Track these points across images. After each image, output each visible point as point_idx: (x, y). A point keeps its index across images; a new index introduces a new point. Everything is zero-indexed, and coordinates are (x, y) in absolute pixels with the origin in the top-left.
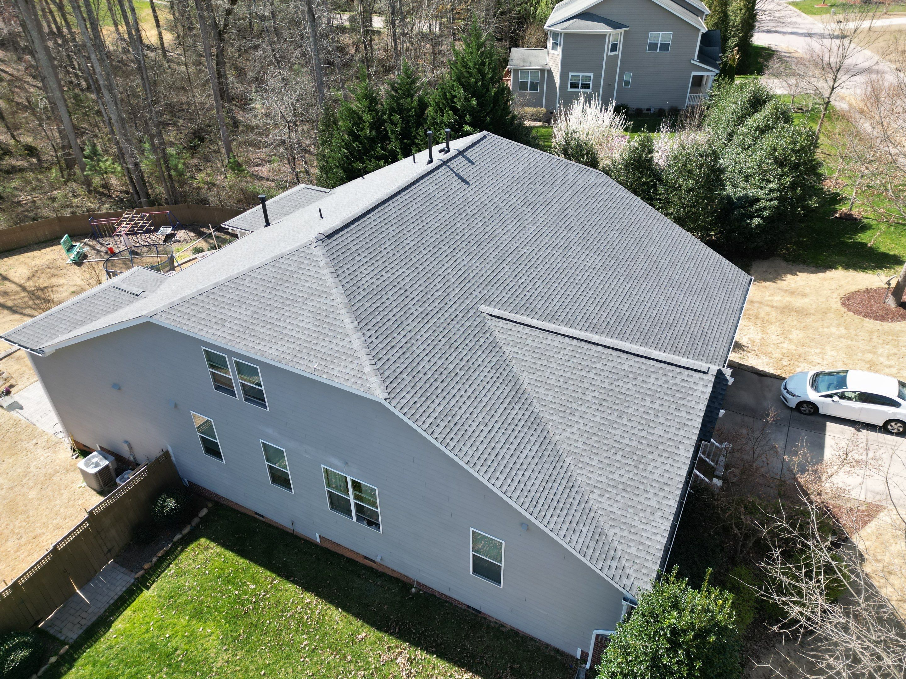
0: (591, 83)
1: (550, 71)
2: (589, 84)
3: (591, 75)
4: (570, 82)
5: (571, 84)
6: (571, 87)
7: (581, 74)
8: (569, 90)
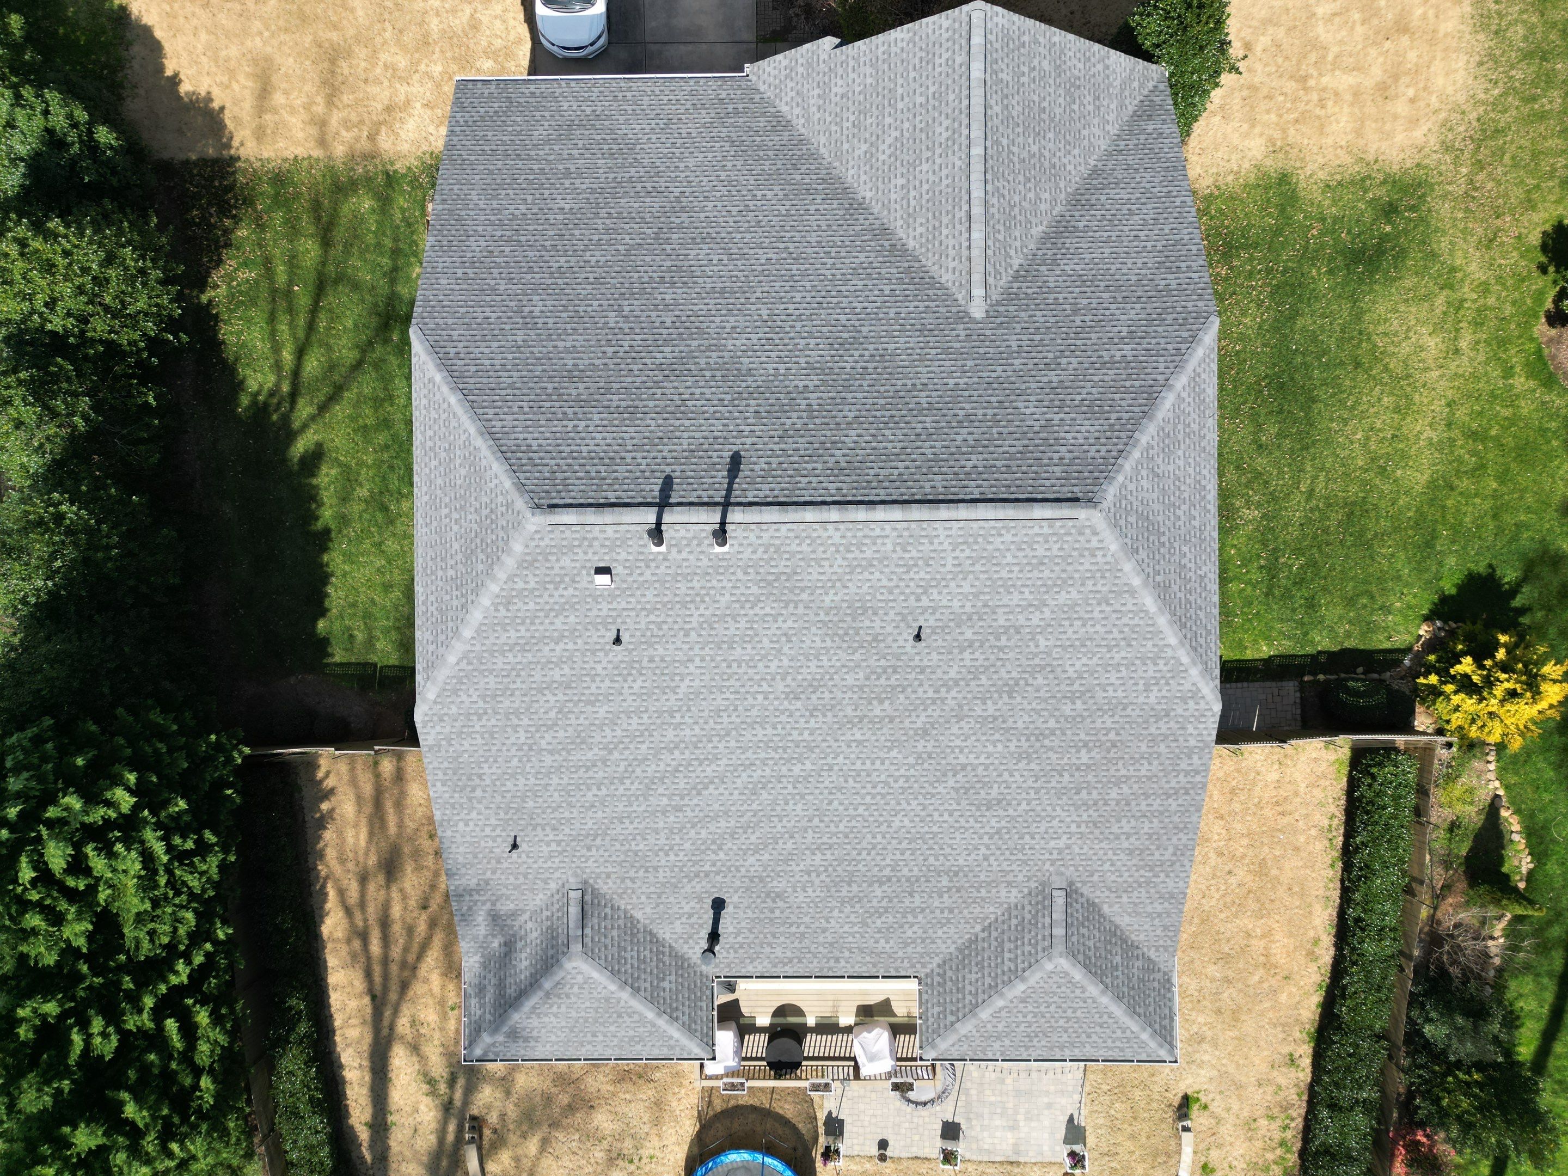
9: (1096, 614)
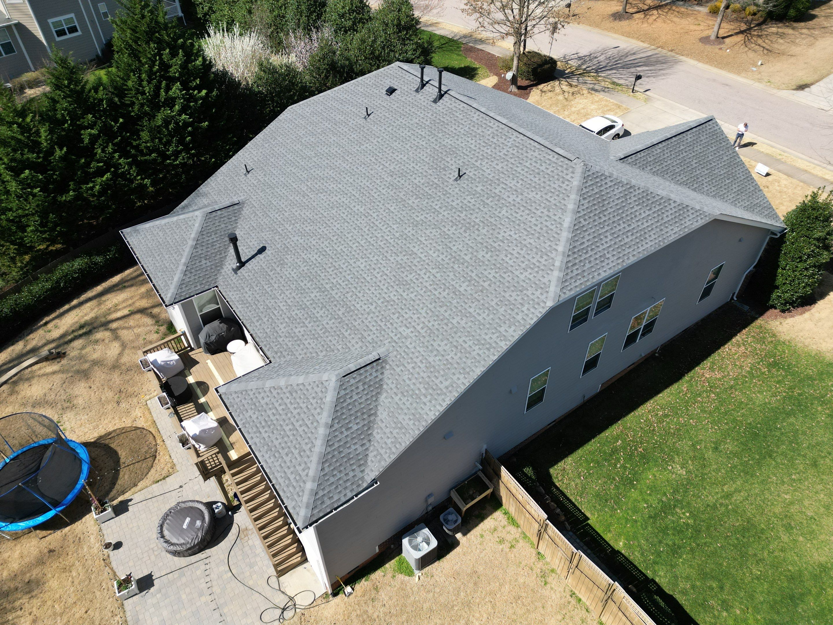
0: (76, 24)
1: (19, 26)
2: (75, 27)
3: (72, 15)
4: (54, 30)
5: (56, 32)
6: (59, 36)
7: (62, 18)
8: (58, 39)
9: (538, 213)
